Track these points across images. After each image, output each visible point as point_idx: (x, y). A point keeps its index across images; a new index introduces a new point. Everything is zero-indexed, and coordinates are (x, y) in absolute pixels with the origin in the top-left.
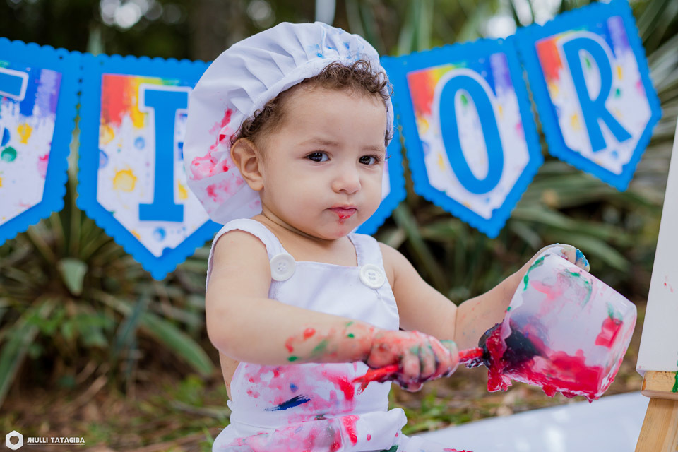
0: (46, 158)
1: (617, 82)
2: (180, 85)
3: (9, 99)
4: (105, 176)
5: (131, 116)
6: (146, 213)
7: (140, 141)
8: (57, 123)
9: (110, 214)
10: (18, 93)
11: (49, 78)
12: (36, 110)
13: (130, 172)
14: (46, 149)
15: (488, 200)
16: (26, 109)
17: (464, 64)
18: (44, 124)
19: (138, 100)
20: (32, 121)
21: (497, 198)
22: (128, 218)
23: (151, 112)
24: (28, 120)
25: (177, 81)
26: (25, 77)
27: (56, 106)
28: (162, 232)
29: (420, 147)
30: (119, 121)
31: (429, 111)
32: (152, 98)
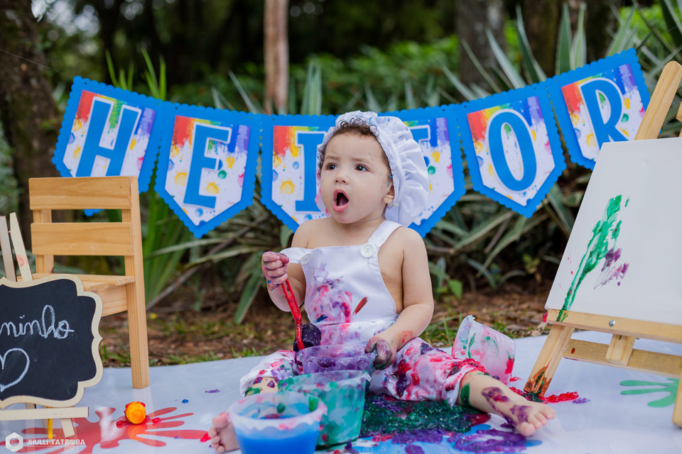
0: (243, 176)
1: (624, 110)
2: (319, 130)
3: (222, 143)
4: (276, 185)
5: (290, 149)
6: (300, 206)
7: (296, 164)
8: (248, 156)
9: (279, 207)
10: (226, 140)
11: (243, 130)
12: (237, 149)
13: (290, 183)
14: (242, 171)
15: (525, 194)
16: (231, 148)
17: (507, 105)
18: (241, 157)
19: (294, 140)
20: (235, 155)
21: (531, 193)
22: (289, 209)
23: (302, 147)
24: (232, 155)
25: (317, 128)
26: (230, 130)
27: (247, 146)
29: (477, 161)
30: (284, 153)
31: (483, 137)
32: (302, 138)
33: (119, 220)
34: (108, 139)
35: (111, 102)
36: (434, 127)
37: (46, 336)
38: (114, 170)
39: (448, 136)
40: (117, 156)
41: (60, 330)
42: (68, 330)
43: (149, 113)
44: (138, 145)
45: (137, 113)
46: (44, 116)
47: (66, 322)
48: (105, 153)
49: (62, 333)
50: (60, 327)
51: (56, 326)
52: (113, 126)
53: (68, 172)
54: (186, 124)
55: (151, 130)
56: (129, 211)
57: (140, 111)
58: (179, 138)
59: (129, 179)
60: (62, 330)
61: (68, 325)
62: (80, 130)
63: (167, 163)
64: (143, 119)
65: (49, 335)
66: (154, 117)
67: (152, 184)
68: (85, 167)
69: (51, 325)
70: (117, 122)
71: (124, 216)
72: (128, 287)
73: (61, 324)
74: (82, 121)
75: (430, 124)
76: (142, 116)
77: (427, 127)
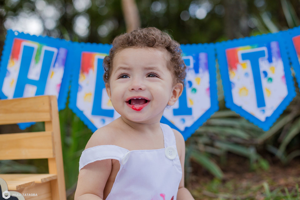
2: (187, 56)
6: (176, 112)
28: (183, 120)
33: (44, 130)
34: (35, 73)
35: (35, 45)
36: (269, 49)
39: (280, 55)
40: (41, 84)
43: (63, 51)
44: (56, 76)
45: (52, 53)
48: (33, 82)
52: (37, 62)
53: (5, 97)
54: (90, 58)
55: (65, 64)
56: (50, 122)
57: (55, 50)
58: (85, 68)
62: (14, 67)
63: (77, 87)
64: (59, 57)
66: (67, 54)
67: (67, 103)
70: (39, 59)
71: (47, 126)
74: (15, 60)
75: (267, 46)
76: (58, 54)
77: (264, 49)
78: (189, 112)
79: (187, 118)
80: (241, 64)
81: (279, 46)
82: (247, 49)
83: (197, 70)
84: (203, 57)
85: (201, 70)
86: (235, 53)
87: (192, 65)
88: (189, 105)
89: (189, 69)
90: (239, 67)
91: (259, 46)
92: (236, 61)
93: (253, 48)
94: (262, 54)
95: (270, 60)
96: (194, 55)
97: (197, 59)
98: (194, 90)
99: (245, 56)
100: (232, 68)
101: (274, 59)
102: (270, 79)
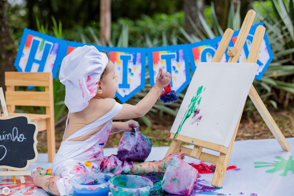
2: (130, 54)
5: (117, 62)
6: (120, 86)
7: (119, 68)
17: (209, 45)
19: (118, 58)
23: (122, 61)
25: (128, 53)
28: (124, 91)
31: (198, 58)
32: (122, 57)
34: (39, 56)
35: (40, 40)
36: (178, 54)
37: (14, 140)
38: (41, 69)
39: (184, 58)
40: (42, 63)
41: (20, 138)
42: (23, 138)
43: (56, 45)
44: (52, 59)
45: (51, 45)
46: (7, 44)
47: (23, 135)
48: (37, 62)
49: (21, 139)
50: (20, 137)
51: (18, 136)
52: (41, 50)
53: (21, 70)
55: (57, 52)
56: (48, 87)
57: (52, 44)
59: (48, 74)
60: (21, 138)
61: (23, 136)
62: (27, 52)
64: (54, 48)
65: (15, 140)
66: (59, 47)
68: (28, 68)
69: (16, 136)
70: (42, 48)
71: (46, 89)
72: (47, 120)
73: (21, 135)
74: (27, 48)
75: (176, 52)
76: (53, 46)
77: (175, 54)
78: (128, 86)
79: (126, 90)
80: (161, 61)
81: (184, 52)
82: (165, 53)
83: (134, 63)
84: (139, 55)
85: (137, 63)
86: (157, 54)
87: (132, 60)
88: (128, 83)
89: (130, 62)
90: (159, 63)
91: (172, 52)
92: (158, 59)
93: (168, 52)
94: (173, 56)
95: (178, 60)
96: (134, 53)
97: (135, 56)
98: (132, 74)
99: (163, 57)
100: (155, 63)
101: (180, 60)
102: (177, 72)
